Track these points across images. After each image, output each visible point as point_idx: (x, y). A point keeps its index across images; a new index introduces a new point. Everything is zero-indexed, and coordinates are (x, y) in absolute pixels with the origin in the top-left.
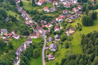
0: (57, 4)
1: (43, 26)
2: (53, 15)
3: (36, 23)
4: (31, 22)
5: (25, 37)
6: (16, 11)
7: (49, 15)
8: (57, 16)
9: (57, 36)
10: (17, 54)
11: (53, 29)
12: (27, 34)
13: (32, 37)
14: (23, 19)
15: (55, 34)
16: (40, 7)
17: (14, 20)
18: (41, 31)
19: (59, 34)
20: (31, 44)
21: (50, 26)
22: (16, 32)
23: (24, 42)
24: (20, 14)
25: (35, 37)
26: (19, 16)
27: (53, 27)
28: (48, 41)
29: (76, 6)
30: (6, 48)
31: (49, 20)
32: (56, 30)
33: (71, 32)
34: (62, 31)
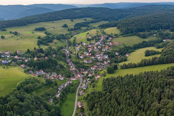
0: (93, 58)
1: (82, 72)
2: (89, 65)
3: (77, 70)
4: (74, 69)
5: (68, 78)
6: (65, 61)
7: (87, 65)
8: (92, 66)
9: (89, 79)
10: (59, 89)
11: (87, 74)
12: (69, 77)
13: (72, 79)
14: (69, 67)
15: (88, 78)
16: (82, 59)
17: (62, 67)
18: (79, 76)
19: (91, 78)
20: (70, 83)
21: (86, 72)
22: (62, 75)
23: (66, 82)
24: (68, 63)
25: (74, 79)
26: (66, 64)
27: (88, 73)
28: (83, 82)
29: (106, 60)
30: (53, 85)
31: (86, 68)
32: (90, 75)
33: (98, 77)
34: (93, 76)
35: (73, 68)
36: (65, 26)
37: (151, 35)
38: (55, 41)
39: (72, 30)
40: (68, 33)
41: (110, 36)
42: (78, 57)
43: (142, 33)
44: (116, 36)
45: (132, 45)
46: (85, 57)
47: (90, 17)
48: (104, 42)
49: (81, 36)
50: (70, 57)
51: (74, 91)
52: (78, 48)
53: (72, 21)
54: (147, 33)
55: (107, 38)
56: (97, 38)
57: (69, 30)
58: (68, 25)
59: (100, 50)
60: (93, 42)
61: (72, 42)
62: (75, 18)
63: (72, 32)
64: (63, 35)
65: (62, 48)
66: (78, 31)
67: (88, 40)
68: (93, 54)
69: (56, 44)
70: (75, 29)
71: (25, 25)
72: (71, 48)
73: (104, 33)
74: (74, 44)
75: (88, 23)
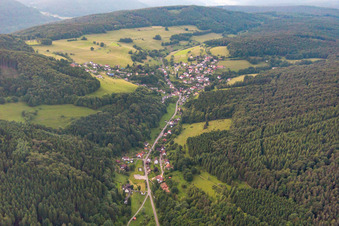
0: (193, 79)
1: (181, 91)
2: (189, 86)
3: (176, 89)
5: (168, 93)
6: (164, 80)
7: (186, 85)
8: (192, 87)
9: (187, 96)
12: (170, 93)
13: (172, 95)
14: (168, 85)
16: (181, 80)
17: (162, 84)
18: (178, 93)
19: (189, 95)
21: (185, 91)
22: (163, 90)
25: (174, 95)
26: (166, 83)
27: (187, 92)
28: (182, 98)
29: (206, 83)
31: (185, 88)
32: (189, 93)
34: (191, 94)
35: (172, 87)
36: (158, 38)
37: (263, 60)
38: (149, 58)
39: (167, 44)
40: (163, 48)
41: (215, 58)
42: (177, 77)
43: (253, 58)
44: (223, 58)
45: (237, 71)
46: (185, 78)
47: (194, 24)
48: (207, 64)
49: (181, 55)
50: (168, 77)
51: (174, 102)
52: (177, 69)
53: (167, 29)
54: (258, 58)
55: (212, 60)
56: (199, 59)
57: (163, 45)
58: (162, 36)
59: (202, 72)
60: (194, 63)
61: (169, 60)
62: (171, 25)
63: (168, 47)
64: (156, 51)
65: (158, 67)
66: (175, 47)
67: (189, 60)
68: (194, 75)
69: (150, 62)
70: (171, 43)
71: (104, 32)
72: (169, 68)
73: (209, 53)
74: (172, 64)
75: (190, 35)
